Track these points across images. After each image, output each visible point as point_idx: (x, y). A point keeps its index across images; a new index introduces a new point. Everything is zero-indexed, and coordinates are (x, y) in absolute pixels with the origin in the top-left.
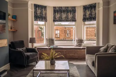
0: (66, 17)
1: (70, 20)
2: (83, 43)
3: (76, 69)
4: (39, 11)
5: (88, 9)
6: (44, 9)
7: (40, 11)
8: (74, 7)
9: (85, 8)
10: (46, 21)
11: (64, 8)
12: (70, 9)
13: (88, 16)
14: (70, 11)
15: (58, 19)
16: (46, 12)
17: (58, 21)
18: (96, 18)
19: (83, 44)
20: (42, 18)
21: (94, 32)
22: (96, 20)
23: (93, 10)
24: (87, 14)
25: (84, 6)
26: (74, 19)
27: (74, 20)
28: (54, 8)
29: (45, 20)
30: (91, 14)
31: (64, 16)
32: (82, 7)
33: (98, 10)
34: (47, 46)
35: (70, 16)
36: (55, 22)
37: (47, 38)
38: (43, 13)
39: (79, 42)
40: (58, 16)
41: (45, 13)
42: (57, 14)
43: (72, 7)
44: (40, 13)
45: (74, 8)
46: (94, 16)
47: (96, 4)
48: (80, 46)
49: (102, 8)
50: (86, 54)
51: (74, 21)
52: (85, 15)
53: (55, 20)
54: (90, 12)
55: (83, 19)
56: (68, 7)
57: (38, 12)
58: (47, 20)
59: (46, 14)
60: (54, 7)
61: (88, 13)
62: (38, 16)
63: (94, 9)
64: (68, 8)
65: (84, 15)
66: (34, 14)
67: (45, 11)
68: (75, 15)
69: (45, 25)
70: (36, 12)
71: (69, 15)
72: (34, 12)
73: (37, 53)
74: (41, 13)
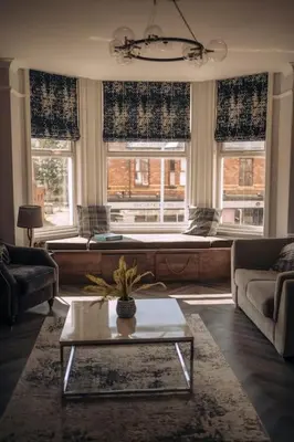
0: (151, 124)
1: (166, 132)
2: (217, 221)
3: (202, 323)
4: (48, 100)
5: (236, 93)
6: (69, 90)
7: (52, 97)
8: (185, 85)
9: (226, 89)
10: (78, 138)
11: (145, 87)
12: (166, 91)
13: (235, 121)
14: (168, 100)
15: (121, 128)
16: (75, 103)
17: (120, 137)
18: (264, 130)
19: (215, 227)
20: (62, 127)
21: (237, 167)
22: (263, 138)
23: (255, 98)
24: (232, 115)
25: (220, 82)
26: (183, 129)
27: (181, 133)
28: (108, 84)
29: (72, 133)
30: (246, 114)
31: (144, 117)
32: (215, 84)
33: (274, 101)
34: (82, 235)
35: (168, 118)
36: (112, 141)
37: (80, 203)
38: (66, 106)
39: (201, 219)
40: (121, 117)
41: (72, 106)
42: (116, 108)
43: (175, 84)
44: (54, 106)
45: (184, 88)
46: (259, 123)
47: (266, 75)
48: (205, 235)
49: (290, 93)
50: (235, 268)
51: (183, 137)
52: (222, 117)
53: (109, 135)
54: (242, 106)
55: (217, 133)
56: (159, 85)
57: (45, 103)
58: (78, 134)
59: (75, 109)
60: (105, 83)
61: (235, 109)
62: (44, 118)
63: (259, 95)
64: (160, 87)
65: (218, 117)
66: (32, 112)
67: (72, 100)
68: (186, 114)
69: (73, 153)
70: (36, 103)
71: (165, 115)
72: (32, 104)
73: (54, 266)
74: (58, 105)
